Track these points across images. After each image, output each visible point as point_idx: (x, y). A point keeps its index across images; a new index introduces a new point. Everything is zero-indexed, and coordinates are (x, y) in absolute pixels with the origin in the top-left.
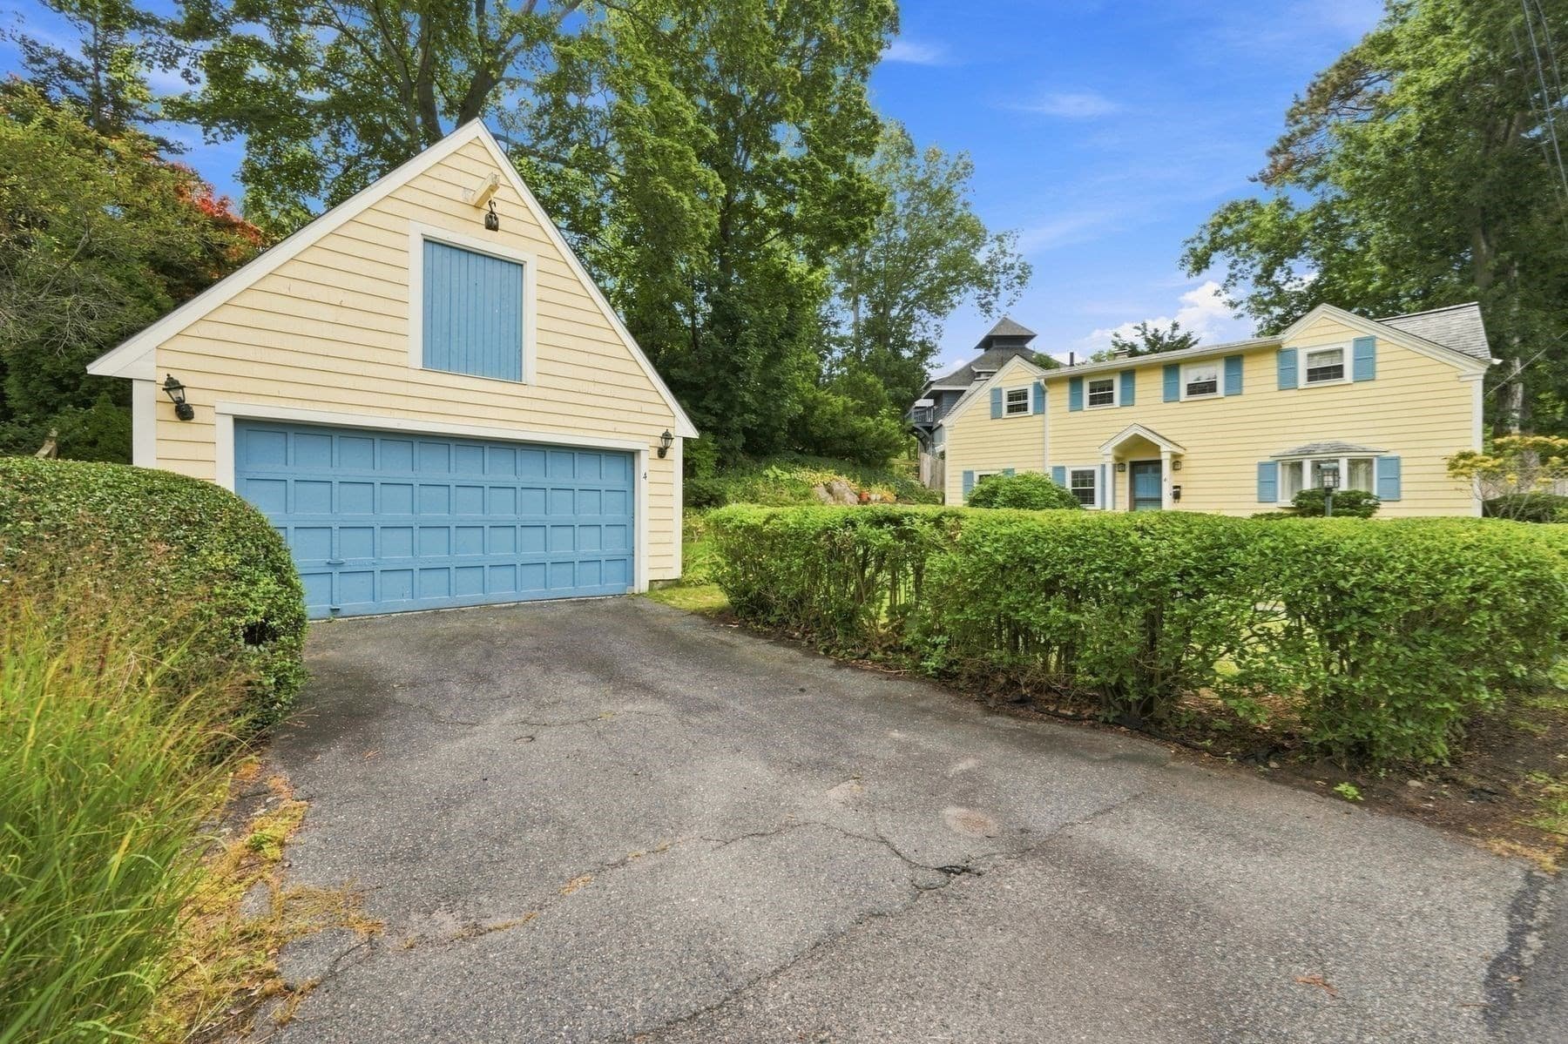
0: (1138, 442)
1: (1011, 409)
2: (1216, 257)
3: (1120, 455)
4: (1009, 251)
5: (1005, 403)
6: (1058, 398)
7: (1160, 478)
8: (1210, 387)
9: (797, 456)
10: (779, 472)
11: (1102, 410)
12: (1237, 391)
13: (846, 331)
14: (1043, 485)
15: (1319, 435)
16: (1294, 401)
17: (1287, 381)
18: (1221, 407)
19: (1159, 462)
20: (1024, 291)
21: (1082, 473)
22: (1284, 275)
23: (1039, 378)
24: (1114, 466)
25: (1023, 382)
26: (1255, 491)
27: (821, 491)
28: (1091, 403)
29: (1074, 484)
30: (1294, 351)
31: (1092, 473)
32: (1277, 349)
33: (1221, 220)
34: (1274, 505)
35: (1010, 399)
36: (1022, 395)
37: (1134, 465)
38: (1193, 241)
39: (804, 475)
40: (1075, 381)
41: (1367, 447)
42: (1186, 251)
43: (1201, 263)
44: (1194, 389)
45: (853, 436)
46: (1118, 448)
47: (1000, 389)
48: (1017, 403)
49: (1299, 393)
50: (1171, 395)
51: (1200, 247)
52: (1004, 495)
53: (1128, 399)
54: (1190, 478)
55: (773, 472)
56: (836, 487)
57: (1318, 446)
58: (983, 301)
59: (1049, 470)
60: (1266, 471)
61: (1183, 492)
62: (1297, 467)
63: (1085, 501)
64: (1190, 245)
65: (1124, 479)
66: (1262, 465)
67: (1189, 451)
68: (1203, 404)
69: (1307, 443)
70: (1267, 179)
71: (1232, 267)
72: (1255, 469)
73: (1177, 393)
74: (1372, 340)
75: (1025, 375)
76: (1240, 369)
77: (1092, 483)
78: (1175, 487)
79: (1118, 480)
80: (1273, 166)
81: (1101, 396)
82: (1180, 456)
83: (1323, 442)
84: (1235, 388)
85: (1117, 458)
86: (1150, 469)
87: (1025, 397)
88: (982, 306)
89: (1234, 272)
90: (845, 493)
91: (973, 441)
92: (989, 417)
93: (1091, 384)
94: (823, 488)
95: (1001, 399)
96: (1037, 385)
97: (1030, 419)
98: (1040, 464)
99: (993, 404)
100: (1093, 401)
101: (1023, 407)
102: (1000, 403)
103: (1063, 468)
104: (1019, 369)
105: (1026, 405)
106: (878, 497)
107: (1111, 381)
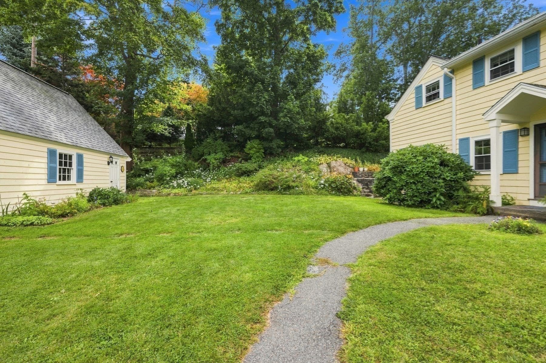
1: (428, 99)
5: (424, 95)
6: (463, 81)
10: (302, 158)
11: (503, 81)
21: (482, 142)
23: (443, 68)
25: (435, 76)
27: (324, 167)
28: (492, 77)
29: (477, 152)
31: (488, 141)
35: (428, 91)
37: (537, 127)
40: (477, 61)
47: (421, 86)
53: (532, 62)
55: (300, 157)
56: (334, 165)
59: (455, 142)
65: (529, 143)
75: (438, 69)
77: (489, 151)
79: (521, 145)
81: (503, 68)
87: (438, 88)
90: (339, 168)
91: (405, 127)
92: (414, 108)
93: (492, 60)
94: (325, 165)
95: (422, 94)
96: (446, 77)
97: (442, 103)
98: (448, 138)
99: (417, 98)
100: (495, 74)
101: (436, 96)
102: (421, 96)
103: (467, 139)
104: (434, 67)
105: (438, 93)
106: (366, 169)
107: (513, 51)
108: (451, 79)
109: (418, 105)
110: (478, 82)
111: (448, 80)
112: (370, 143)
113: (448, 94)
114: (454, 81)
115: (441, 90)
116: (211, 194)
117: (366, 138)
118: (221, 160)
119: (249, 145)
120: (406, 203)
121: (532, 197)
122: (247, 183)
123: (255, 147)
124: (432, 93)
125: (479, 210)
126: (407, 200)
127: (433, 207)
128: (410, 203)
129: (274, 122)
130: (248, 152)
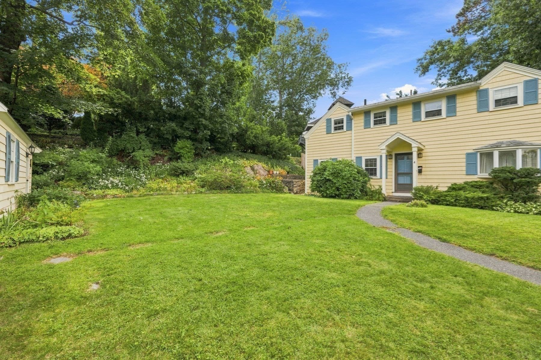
0: (399, 143)
1: (336, 129)
2: (431, 67)
3: (389, 150)
4: (344, 72)
5: (333, 126)
6: (359, 122)
7: (412, 162)
8: (438, 113)
9: (240, 153)
10: (228, 160)
11: (380, 128)
12: (454, 114)
13: (276, 104)
14: (350, 165)
15: (502, 137)
16: (487, 118)
17: (482, 106)
18: (445, 123)
19: (411, 154)
20: (349, 88)
21: (371, 160)
22: (463, 73)
23: (348, 112)
24: (387, 156)
25: (340, 115)
26: (464, 168)
27: (248, 169)
28: (375, 124)
29: (366, 165)
30: (486, 91)
31: (375, 160)
32: (477, 90)
33: (434, 49)
34: (476, 177)
35: (335, 124)
36: (341, 121)
37: (397, 155)
38: (421, 59)
39: (241, 162)
40: (367, 113)
41: (533, 142)
42: (419, 64)
43: (425, 69)
44: (429, 114)
45: (268, 145)
46: (388, 146)
47: (331, 119)
48: (339, 125)
49: (491, 114)
50: (416, 117)
51: (425, 62)
52: (329, 171)
53: (394, 121)
54: (427, 162)
55: (226, 159)
56: (256, 168)
57: (502, 143)
58: (332, 92)
59: (354, 158)
60: (470, 157)
61: (423, 169)
62: (490, 155)
63: (371, 174)
64: (420, 62)
65: (392, 163)
66: (468, 155)
67: (426, 147)
68: (434, 122)
69: (495, 142)
70: (454, 31)
71: (439, 71)
72: (464, 156)
73: (420, 117)
74: (536, 81)
75: (343, 111)
76: (455, 102)
77: (375, 165)
78: (419, 167)
79: (389, 163)
80: (458, 24)
81: (380, 120)
82: (422, 150)
83: (505, 141)
84: (452, 111)
85: (388, 151)
86: (406, 157)
87: (343, 123)
88: (332, 94)
89: (440, 73)
90: (260, 170)
91: (318, 145)
92: (325, 133)
93: (375, 114)
94: (249, 168)
95: (331, 124)
96: (348, 116)
97: (345, 133)
98: (350, 156)
99: (327, 126)
100: (376, 123)
101: (341, 128)
102: (331, 126)
103: (361, 158)
104: (339, 109)
105: (343, 126)
106: (278, 172)
107: (385, 112)
108: (351, 119)
109: (328, 132)
110: (367, 125)
111: (350, 119)
112: (275, 152)
113: (349, 128)
114: (353, 121)
115: (345, 124)
116: (162, 194)
117: (273, 148)
118: (150, 158)
119: (180, 143)
120: (342, 196)
121: (394, 191)
122: (187, 182)
123: (187, 147)
124: (338, 125)
125: (381, 198)
126: (343, 195)
127: (356, 198)
128: (345, 196)
129: (211, 126)
130: (178, 152)
